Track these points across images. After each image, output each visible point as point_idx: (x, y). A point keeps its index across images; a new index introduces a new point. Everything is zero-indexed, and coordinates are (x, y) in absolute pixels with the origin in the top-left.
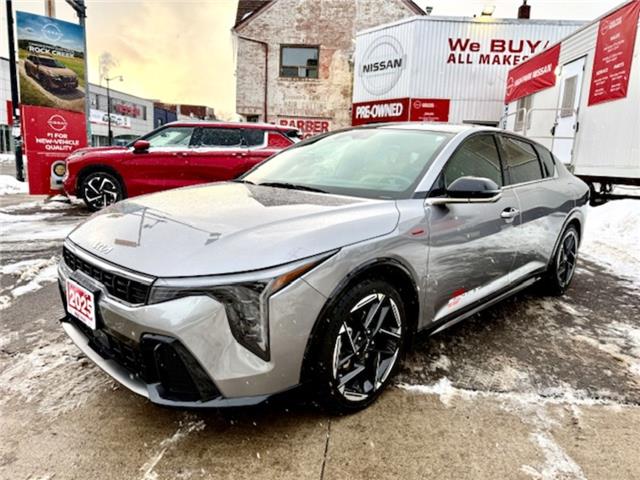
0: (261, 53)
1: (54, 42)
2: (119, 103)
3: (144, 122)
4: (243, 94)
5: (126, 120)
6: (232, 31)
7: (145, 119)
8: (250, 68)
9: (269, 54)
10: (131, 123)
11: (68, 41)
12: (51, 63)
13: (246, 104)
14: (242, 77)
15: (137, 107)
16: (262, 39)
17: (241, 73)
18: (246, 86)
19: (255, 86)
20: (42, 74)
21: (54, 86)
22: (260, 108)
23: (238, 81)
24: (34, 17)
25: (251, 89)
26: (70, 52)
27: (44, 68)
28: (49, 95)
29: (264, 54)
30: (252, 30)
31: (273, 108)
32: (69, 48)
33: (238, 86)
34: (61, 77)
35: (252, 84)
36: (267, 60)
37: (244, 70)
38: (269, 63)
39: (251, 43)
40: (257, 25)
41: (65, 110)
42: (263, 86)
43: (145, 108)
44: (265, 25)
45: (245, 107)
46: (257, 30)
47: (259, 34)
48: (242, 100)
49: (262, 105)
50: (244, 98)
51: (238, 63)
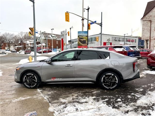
0: (149, 23)
1: (83, 35)
2: (129, 39)
3: (136, 43)
4: (144, 35)
5: (130, 43)
6: (141, 19)
7: (136, 42)
8: (146, 28)
9: (152, 23)
10: (132, 44)
11: (85, 34)
12: (82, 38)
13: (144, 37)
14: (143, 31)
15: (133, 40)
16: (150, 19)
17: (143, 30)
18: (145, 33)
19: (147, 32)
20: (81, 40)
21: (83, 42)
22: (148, 38)
23: (142, 32)
24: (80, 32)
25: (146, 33)
26: (85, 36)
27: (81, 39)
28: (81, 44)
29: (150, 23)
30: (147, 18)
31: (152, 37)
32: (85, 35)
33: (142, 33)
34: (83, 40)
35: (146, 32)
36: (151, 25)
37: (144, 29)
38: (152, 25)
39: (146, 21)
40: (148, 16)
41: (84, 46)
42: (150, 32)
43: (136, 40)
44: (150, 16)
45: (144, 38)
46: (148, 17)
47: (149, 18)
48: (143, 36)
49: (149, 37)
50: (144, 36)
51: (143, 27)
